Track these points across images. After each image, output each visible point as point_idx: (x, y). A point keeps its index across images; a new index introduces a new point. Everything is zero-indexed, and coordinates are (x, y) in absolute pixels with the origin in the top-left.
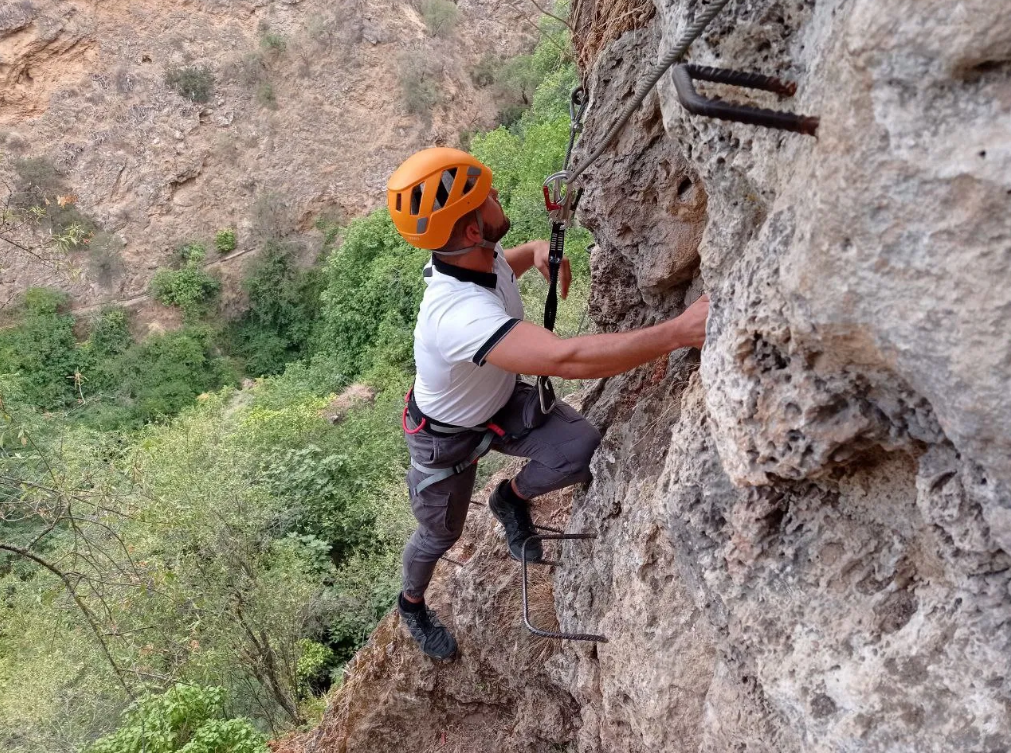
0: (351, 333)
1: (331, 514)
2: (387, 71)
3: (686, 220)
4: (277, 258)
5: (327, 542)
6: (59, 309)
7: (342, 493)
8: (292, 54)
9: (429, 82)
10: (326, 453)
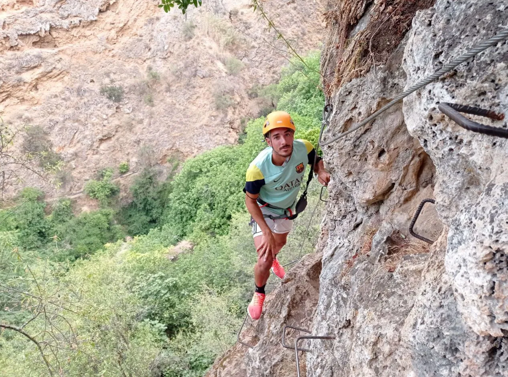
0: (183, 215)
1: (168, 309)
2: (207, 90)
3: (382, 170)
4: (148, 177)
5: (164, 325)
6: (39, 199)
7: (174, 298)
8: (162, 81)
9: (227, 96)
10: (167, 277)
